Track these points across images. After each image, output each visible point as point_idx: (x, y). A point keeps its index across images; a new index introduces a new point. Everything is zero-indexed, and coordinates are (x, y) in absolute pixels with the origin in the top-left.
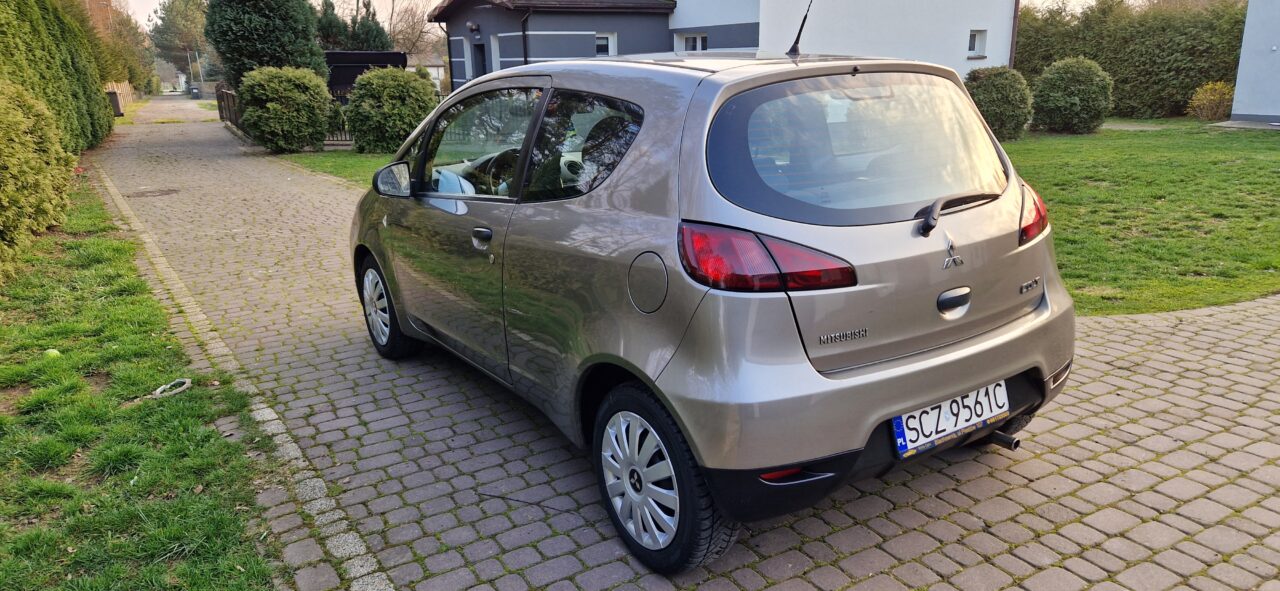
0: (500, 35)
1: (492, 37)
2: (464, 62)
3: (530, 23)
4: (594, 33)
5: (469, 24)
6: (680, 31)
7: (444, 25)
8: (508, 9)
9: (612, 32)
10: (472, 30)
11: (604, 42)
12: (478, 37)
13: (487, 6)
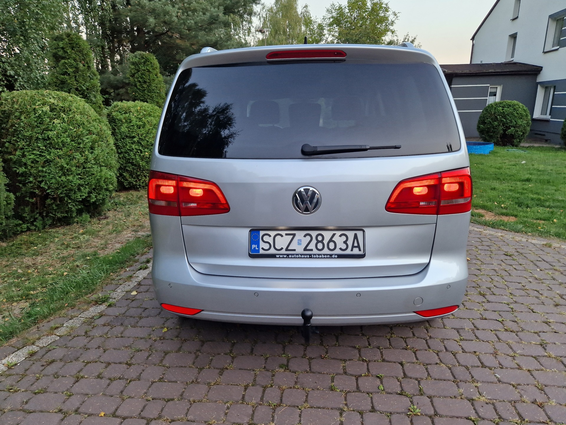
4: (489, 85)
6: (542, 83)
9: (500, 85)
11: (493, 90)
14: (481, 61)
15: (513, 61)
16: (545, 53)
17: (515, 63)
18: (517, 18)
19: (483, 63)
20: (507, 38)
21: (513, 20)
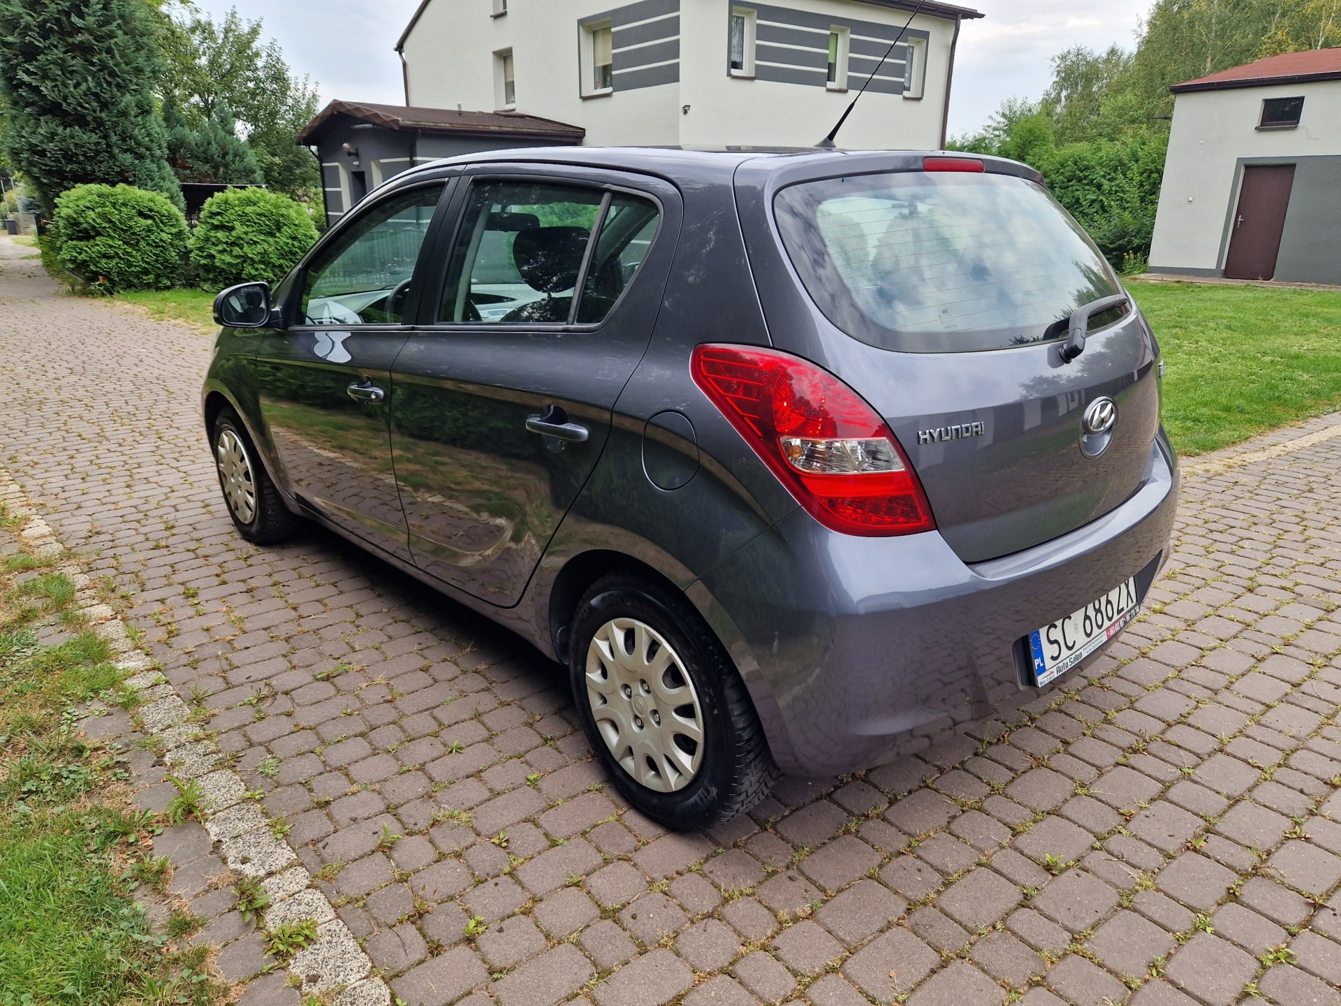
0: (382, 161)
1: (373, 164)
2: (340, 193)
3: (420, 145)
5: (346, 145)
7: (314, 148)
8: (393, 130)
10: (350, 154)
12: (356, 163)
13: (367, 125)
14: (459, 106)
15: (514, 110)
16: (585, 99)
17: (522, 117)
18: (504, 14)
19: (463, 109)
20: (491, 56)
21: (496, 17)
